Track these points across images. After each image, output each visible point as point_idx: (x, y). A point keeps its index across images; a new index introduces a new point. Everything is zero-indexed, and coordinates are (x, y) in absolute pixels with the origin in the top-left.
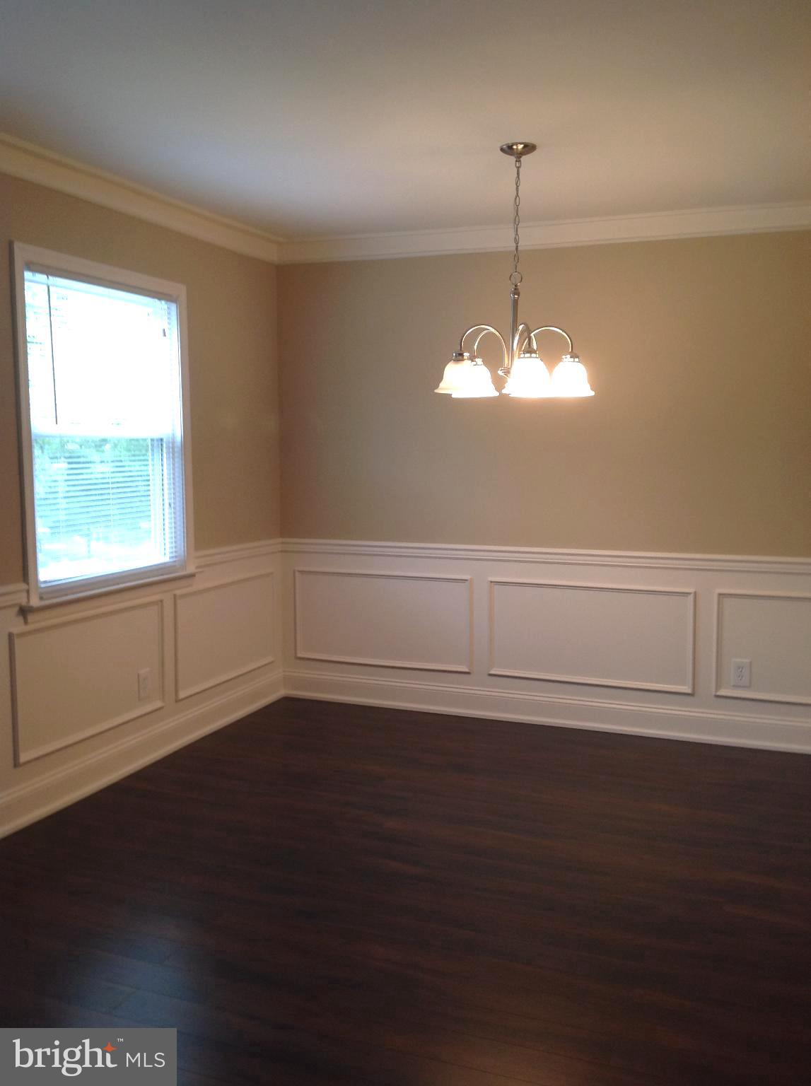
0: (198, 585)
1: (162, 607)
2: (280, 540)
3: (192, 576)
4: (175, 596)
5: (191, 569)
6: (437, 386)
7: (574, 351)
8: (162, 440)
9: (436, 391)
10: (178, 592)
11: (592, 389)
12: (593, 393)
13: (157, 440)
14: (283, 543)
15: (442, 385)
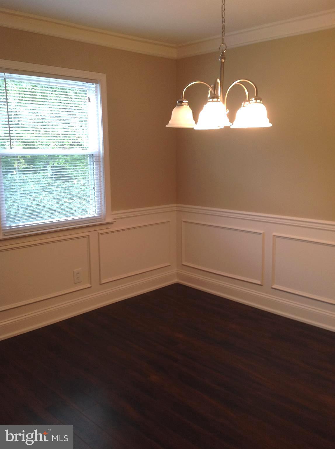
0: (113, 228)
1: (89, 238)
2: (175, 205)
3: (111, 223)
4: (98, 233)
5: (109, 220)
6: (167, 123)
7: (258, 95)
8: (93, 155)
9: (167, 126)
10: (100, 232)
11: (270, 122)
12: (270, 125)
13: (90, 155)
14: (176, 206)
15: (170, 122)
